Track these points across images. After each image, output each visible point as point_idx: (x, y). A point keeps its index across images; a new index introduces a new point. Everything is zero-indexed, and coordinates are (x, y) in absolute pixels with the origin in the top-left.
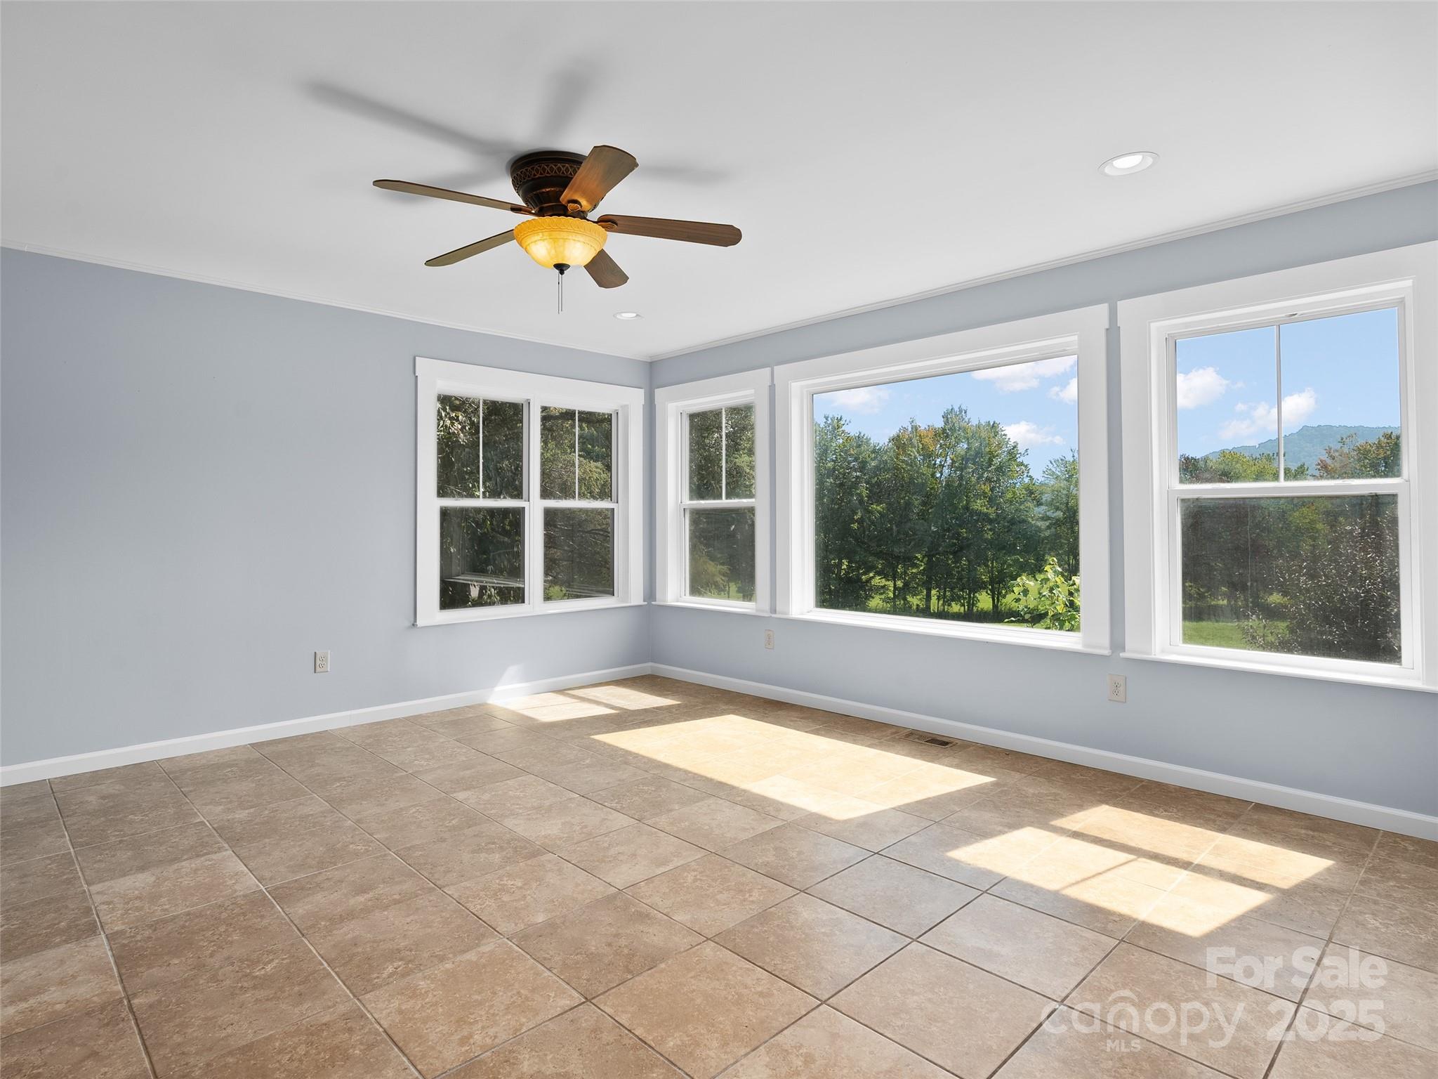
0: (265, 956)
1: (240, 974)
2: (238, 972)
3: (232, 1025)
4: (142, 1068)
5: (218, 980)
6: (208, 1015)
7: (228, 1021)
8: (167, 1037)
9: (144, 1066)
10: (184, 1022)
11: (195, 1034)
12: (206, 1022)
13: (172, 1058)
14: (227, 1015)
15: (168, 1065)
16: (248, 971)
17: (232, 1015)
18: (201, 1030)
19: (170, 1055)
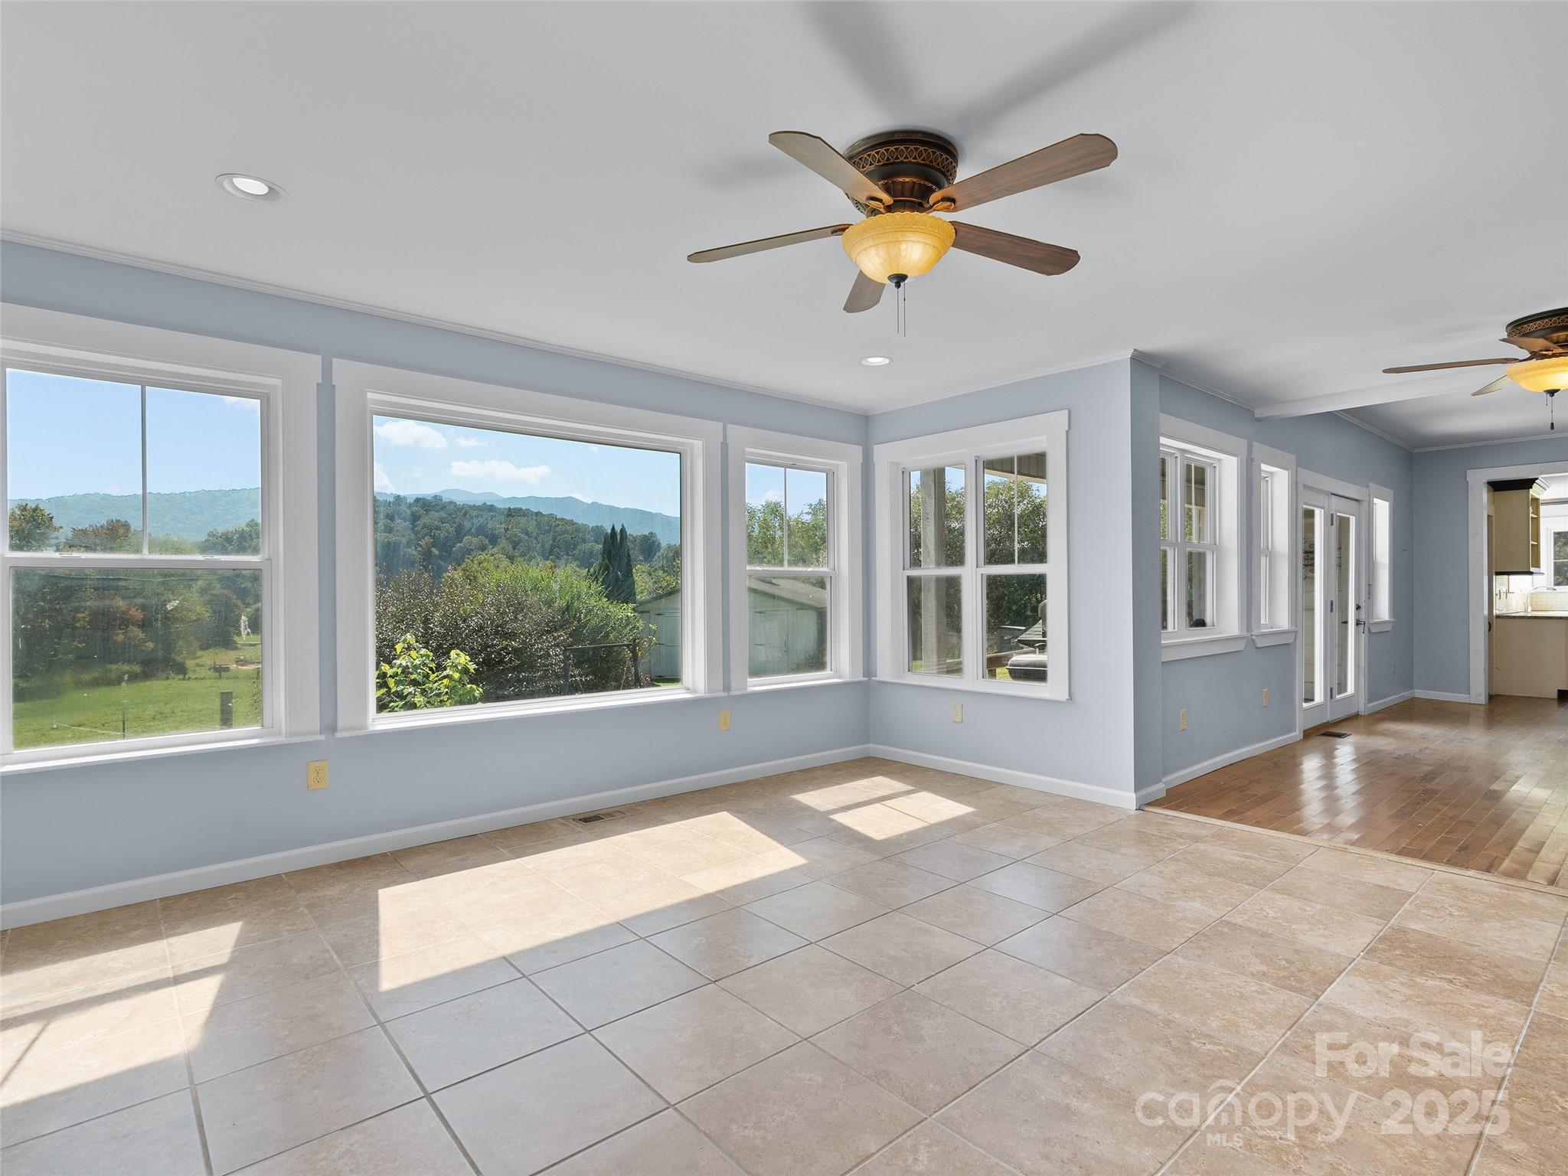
0: (1259, 1147)
1: (1307, 1154)
2: (1305, 1158)
3: (1375, 1122)
4: (1485, 1159)
5: (1334, 1168)
6: (1383, 1147)
7: (1374, 1127)
8: (1438, 1163)
9: (1481, 1160)
10: (1411, 1161)
11: (1413, 1143)
12: (1393, 1143)
13: (1452, 1143)
14: (1369, 1132)
15: (1460, 1142)
16: (1296, 1149)
17: (1366, 1128)
18: (1405, 1141)
19: (1452, 1147)
